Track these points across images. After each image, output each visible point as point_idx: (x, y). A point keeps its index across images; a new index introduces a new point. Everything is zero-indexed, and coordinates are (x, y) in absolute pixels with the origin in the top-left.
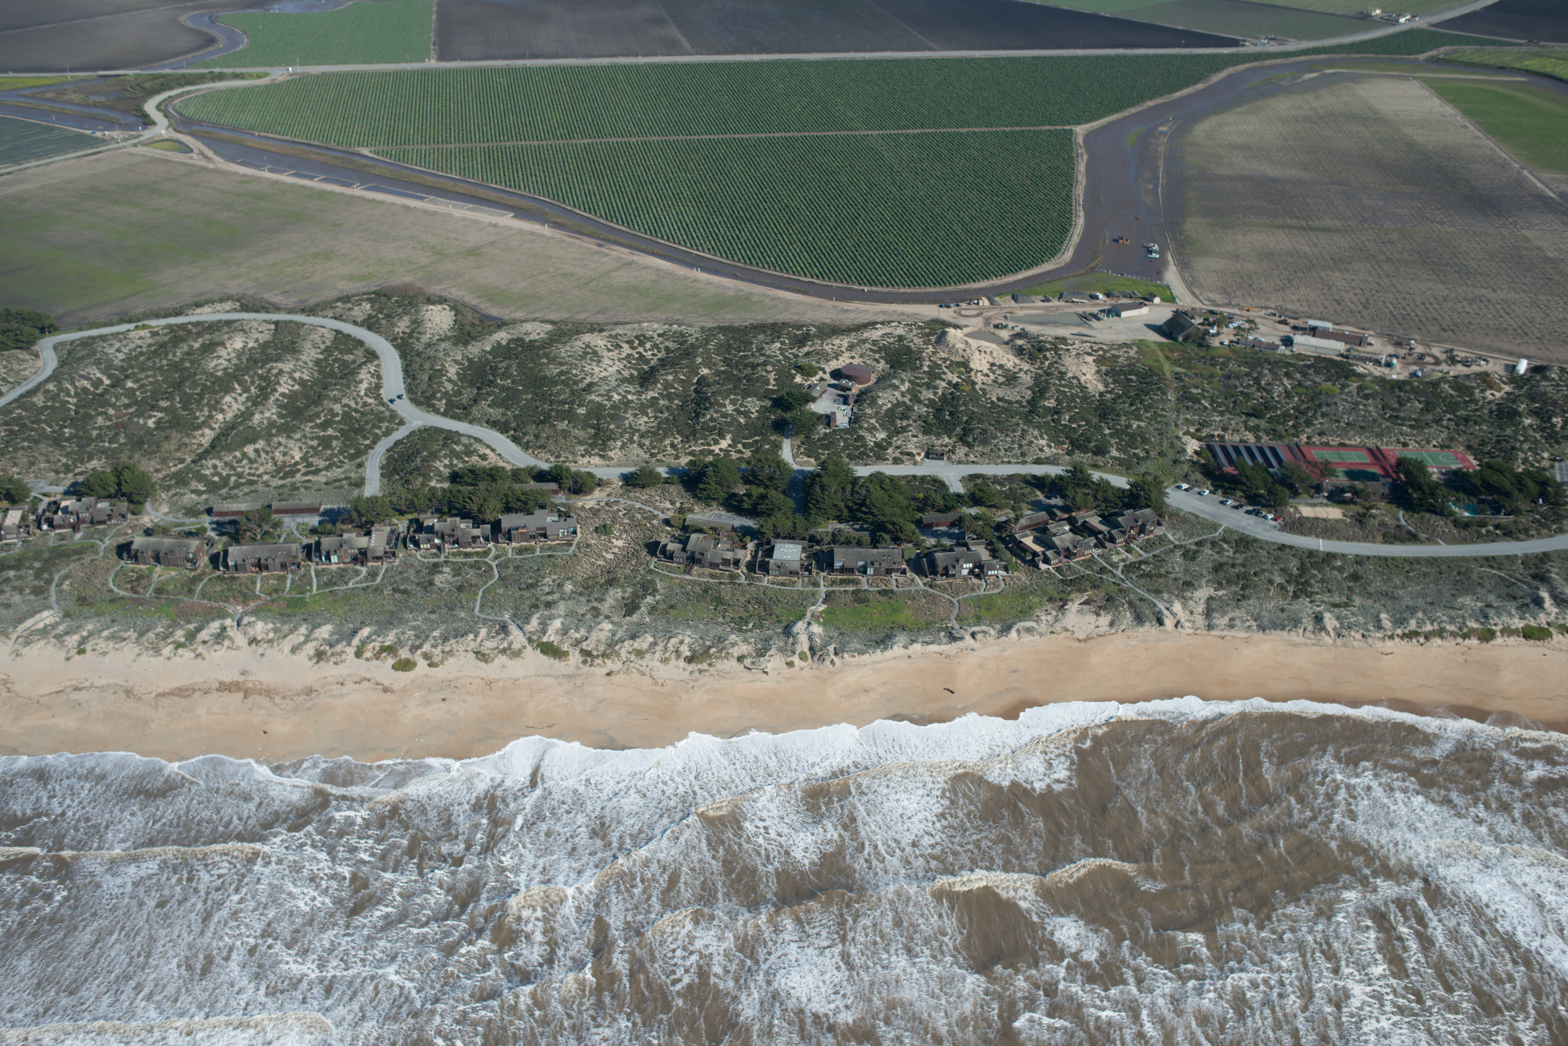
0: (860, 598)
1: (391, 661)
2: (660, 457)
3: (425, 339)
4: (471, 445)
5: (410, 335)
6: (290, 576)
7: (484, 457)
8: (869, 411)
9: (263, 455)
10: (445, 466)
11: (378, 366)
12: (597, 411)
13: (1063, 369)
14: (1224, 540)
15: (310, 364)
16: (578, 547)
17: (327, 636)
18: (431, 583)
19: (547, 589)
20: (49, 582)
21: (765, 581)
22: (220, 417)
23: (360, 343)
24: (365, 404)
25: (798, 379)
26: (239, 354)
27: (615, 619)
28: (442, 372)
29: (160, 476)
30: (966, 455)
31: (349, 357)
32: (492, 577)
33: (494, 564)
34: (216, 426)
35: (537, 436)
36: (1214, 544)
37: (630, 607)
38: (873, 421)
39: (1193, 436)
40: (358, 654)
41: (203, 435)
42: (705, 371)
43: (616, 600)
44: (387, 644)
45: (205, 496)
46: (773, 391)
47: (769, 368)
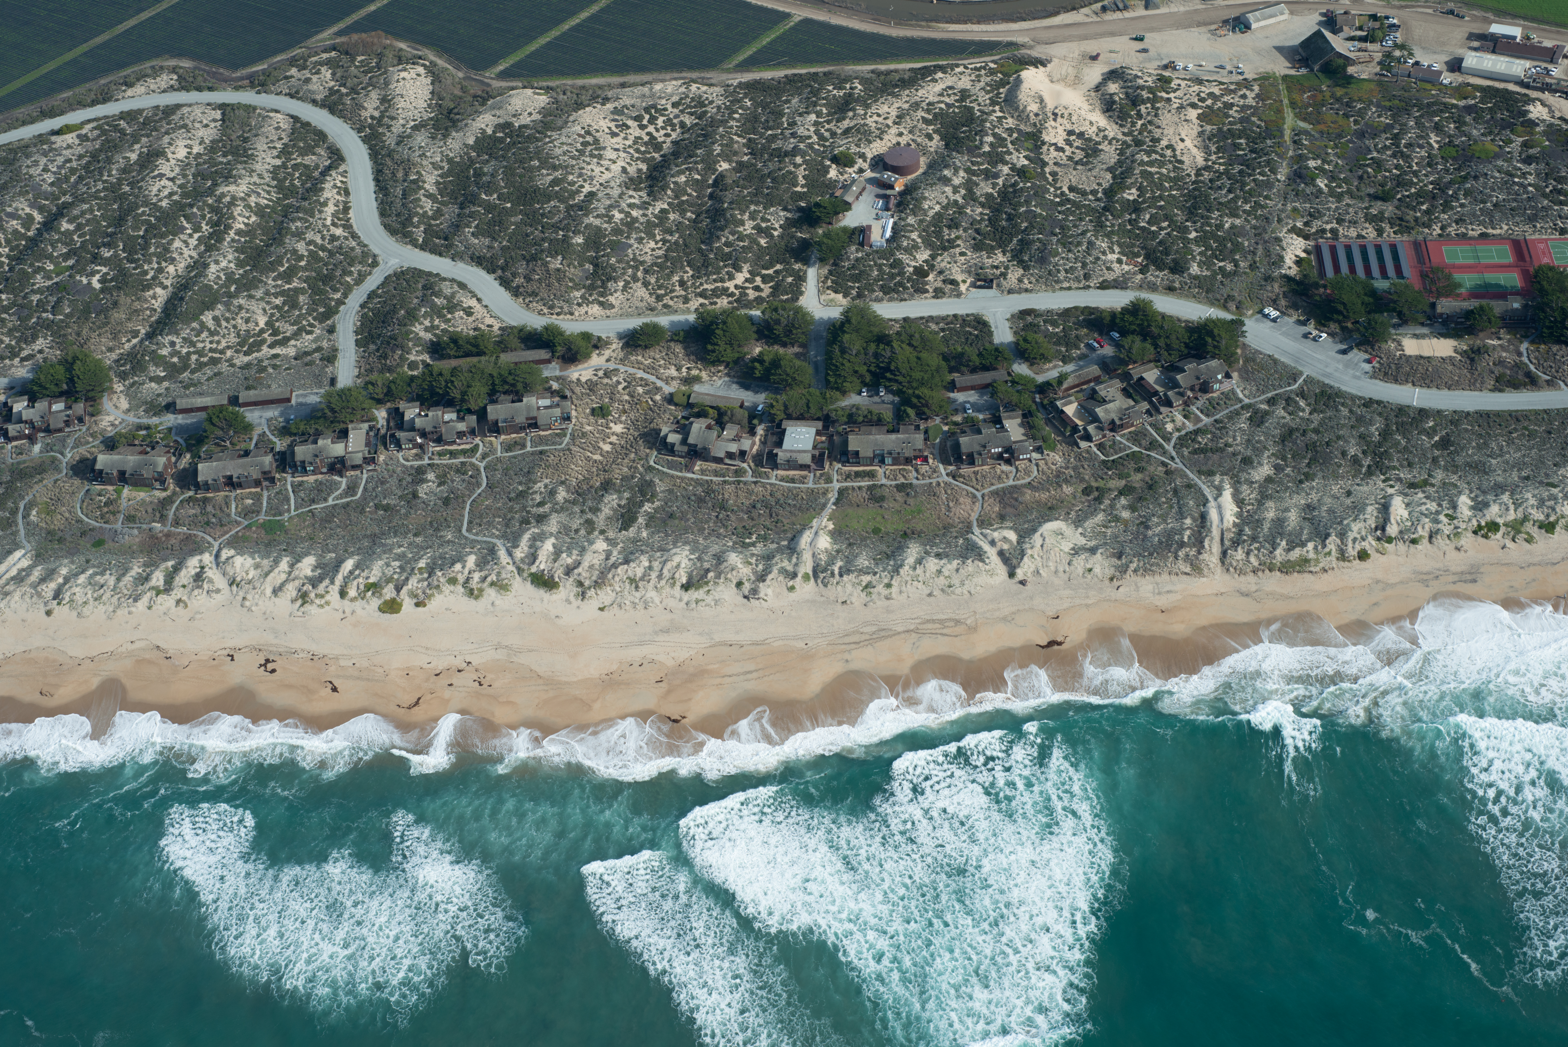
0: (876, 496)
1: (376, 603)
2: (667, 300)
3: (397, 128)
4: (453, 295)
5: (380, 120)
6: (265, 494)
7: (469, 312)
8: (911, 220)
9: (224, 324)
10: (427, 329)
11: (344, 174)
12: (595, 239)
13: (1157, 133)
14: (1302, 394)
15: (267, 177)
16: (573, 438)
17: (309, 573)
18: (415, 495)
19: (538, 498)
20: (14, 512)
21: (774, 477)
22: (171, 269)
23: (321, 136)
24: (334, 238)
25: (833, 173)
26: (184, 166)
27: (611, 534)
28: (417, 184)
29: (114, 356)
30: (1020, 280)
31: (309, 160)
32: (479, 485)
33: (482, 465)
34: (168, 283)
35: (528, 279)
36: (1289, 400)
37: (626, 519)
38: (914, 235)
39: (1299, 233)
40: (343, 594)
41: (154, 297)
42: (724, 166)
43: (612, 509)
44: (371, 581)
45: (166, 384)
46: (801, 196)
47: (799, 160)
